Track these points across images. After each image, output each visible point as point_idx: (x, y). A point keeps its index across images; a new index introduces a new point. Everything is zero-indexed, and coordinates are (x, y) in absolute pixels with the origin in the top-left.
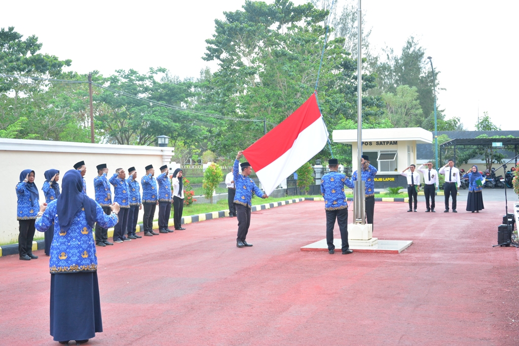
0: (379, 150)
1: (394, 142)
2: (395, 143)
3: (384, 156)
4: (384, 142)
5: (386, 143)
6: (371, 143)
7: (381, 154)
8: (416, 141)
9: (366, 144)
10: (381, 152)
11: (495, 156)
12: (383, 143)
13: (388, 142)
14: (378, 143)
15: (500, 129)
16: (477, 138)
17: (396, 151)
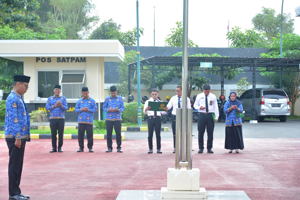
0: (61, 69)
1: (81, 58)
2: (83, 60)
3: (67, 77)
4: (68, 58)
5: (70, 60)
6: (49, 59)
7: (64, 75)
8: (103, 57)
9: (43, 60)
10: (63, 71)
11: (196, 80)
12: (66, 60)
13: (73, 59)
14: (59, 59)
15: (197, 46)
16: (174, 55)
17: (84, 71)
